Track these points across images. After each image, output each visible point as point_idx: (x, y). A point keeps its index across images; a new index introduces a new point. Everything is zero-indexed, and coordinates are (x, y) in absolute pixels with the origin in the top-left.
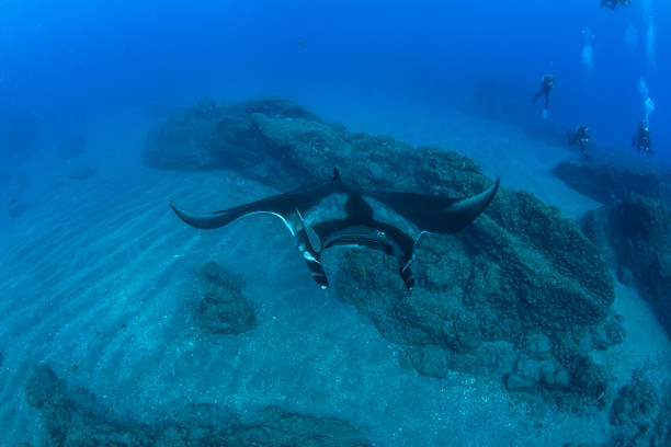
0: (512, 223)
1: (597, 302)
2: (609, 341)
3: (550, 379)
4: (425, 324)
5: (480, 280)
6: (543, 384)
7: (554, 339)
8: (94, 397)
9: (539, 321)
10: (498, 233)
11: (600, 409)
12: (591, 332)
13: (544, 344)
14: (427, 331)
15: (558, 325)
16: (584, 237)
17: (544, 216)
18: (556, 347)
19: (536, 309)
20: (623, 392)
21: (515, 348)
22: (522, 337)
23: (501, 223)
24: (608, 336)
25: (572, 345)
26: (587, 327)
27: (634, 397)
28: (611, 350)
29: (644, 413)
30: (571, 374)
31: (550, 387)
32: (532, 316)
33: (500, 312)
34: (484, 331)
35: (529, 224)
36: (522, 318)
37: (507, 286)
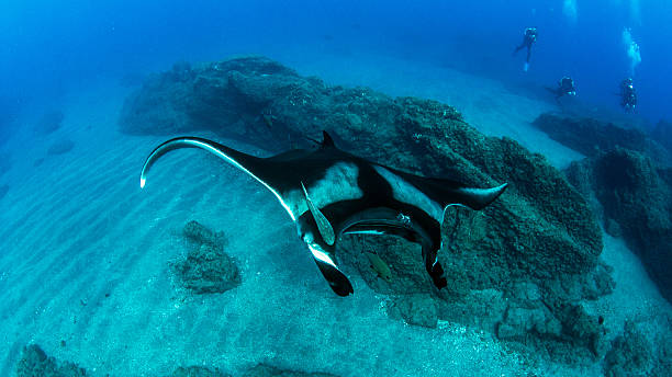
0: (496, 170)
1: (585, 251)
2: (599, 292)
3: (542, 329)
4: (411, 273)
5: (465, 228)
6: (535, 333)
7: (543, 288)
8: (83, 371)
9: (528, 269)
10: (482, 179)
11: (593, 360)
12: (580, 281)
13: (533, 293)
14: (414, 280)
15: (546, 273)
16: (569, 185)
17: (528, 163)
18: (546, 296)
19: (524, 256)
20: (616, 343)
21: (504, 297)
22: (511, 285)
23: (485, 169)
24: (598, 286)
25: (562, 294)
26: (575, 277)
27: (627, 348)
28: (601, 301)
29: (638, 365)
30: (562, 323)
31: (542, 336)
32: (520, 264)
33: (487, 259)
34: (472, 278)
35: (514, 171)
36: (510, 265)
37: (493, 233)
